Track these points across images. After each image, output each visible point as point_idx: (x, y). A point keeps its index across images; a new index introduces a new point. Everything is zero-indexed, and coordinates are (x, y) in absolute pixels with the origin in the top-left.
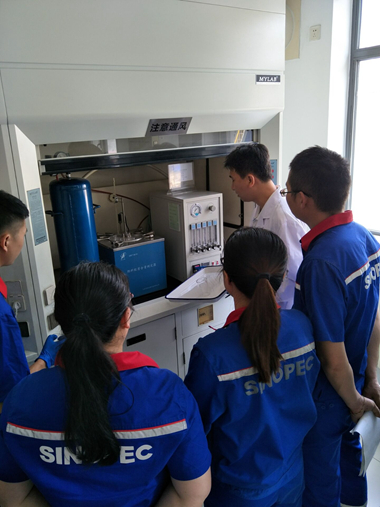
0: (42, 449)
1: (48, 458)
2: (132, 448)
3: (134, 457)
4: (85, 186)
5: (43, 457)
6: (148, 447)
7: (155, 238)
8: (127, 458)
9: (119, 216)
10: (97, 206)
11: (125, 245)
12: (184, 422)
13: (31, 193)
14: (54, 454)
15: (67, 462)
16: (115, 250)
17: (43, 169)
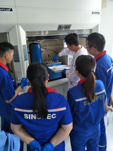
0: (25, 115)
1: (26, 117)
2: (50, 115)
3: (51, 117)
4: (39, 45)
5: (25, 117)
6: (55, 114)
7: (59, 62)
8: (49, 117)
9: (49, 55)
10: (42, 51)
11: (50, 63)
12: (65, 108)
13: (23, 46)
14: (28, 116)
15: (32, 119)
16: (47, 65)
17: (27, 39)
